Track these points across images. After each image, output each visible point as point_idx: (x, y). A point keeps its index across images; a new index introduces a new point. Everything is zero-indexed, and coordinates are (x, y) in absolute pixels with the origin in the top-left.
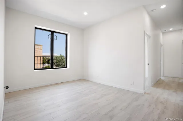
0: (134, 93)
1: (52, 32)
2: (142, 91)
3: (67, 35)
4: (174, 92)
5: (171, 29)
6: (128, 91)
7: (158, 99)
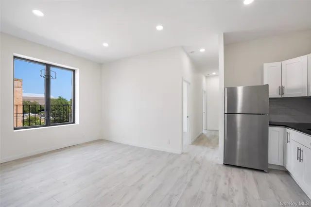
0: (171, 154)
1: (48, 66)
2: (179, 152)
3: (74, 71)
4: (212, 148)
5: (214, 73)
6: (164, 152)
7: (195, 159)
